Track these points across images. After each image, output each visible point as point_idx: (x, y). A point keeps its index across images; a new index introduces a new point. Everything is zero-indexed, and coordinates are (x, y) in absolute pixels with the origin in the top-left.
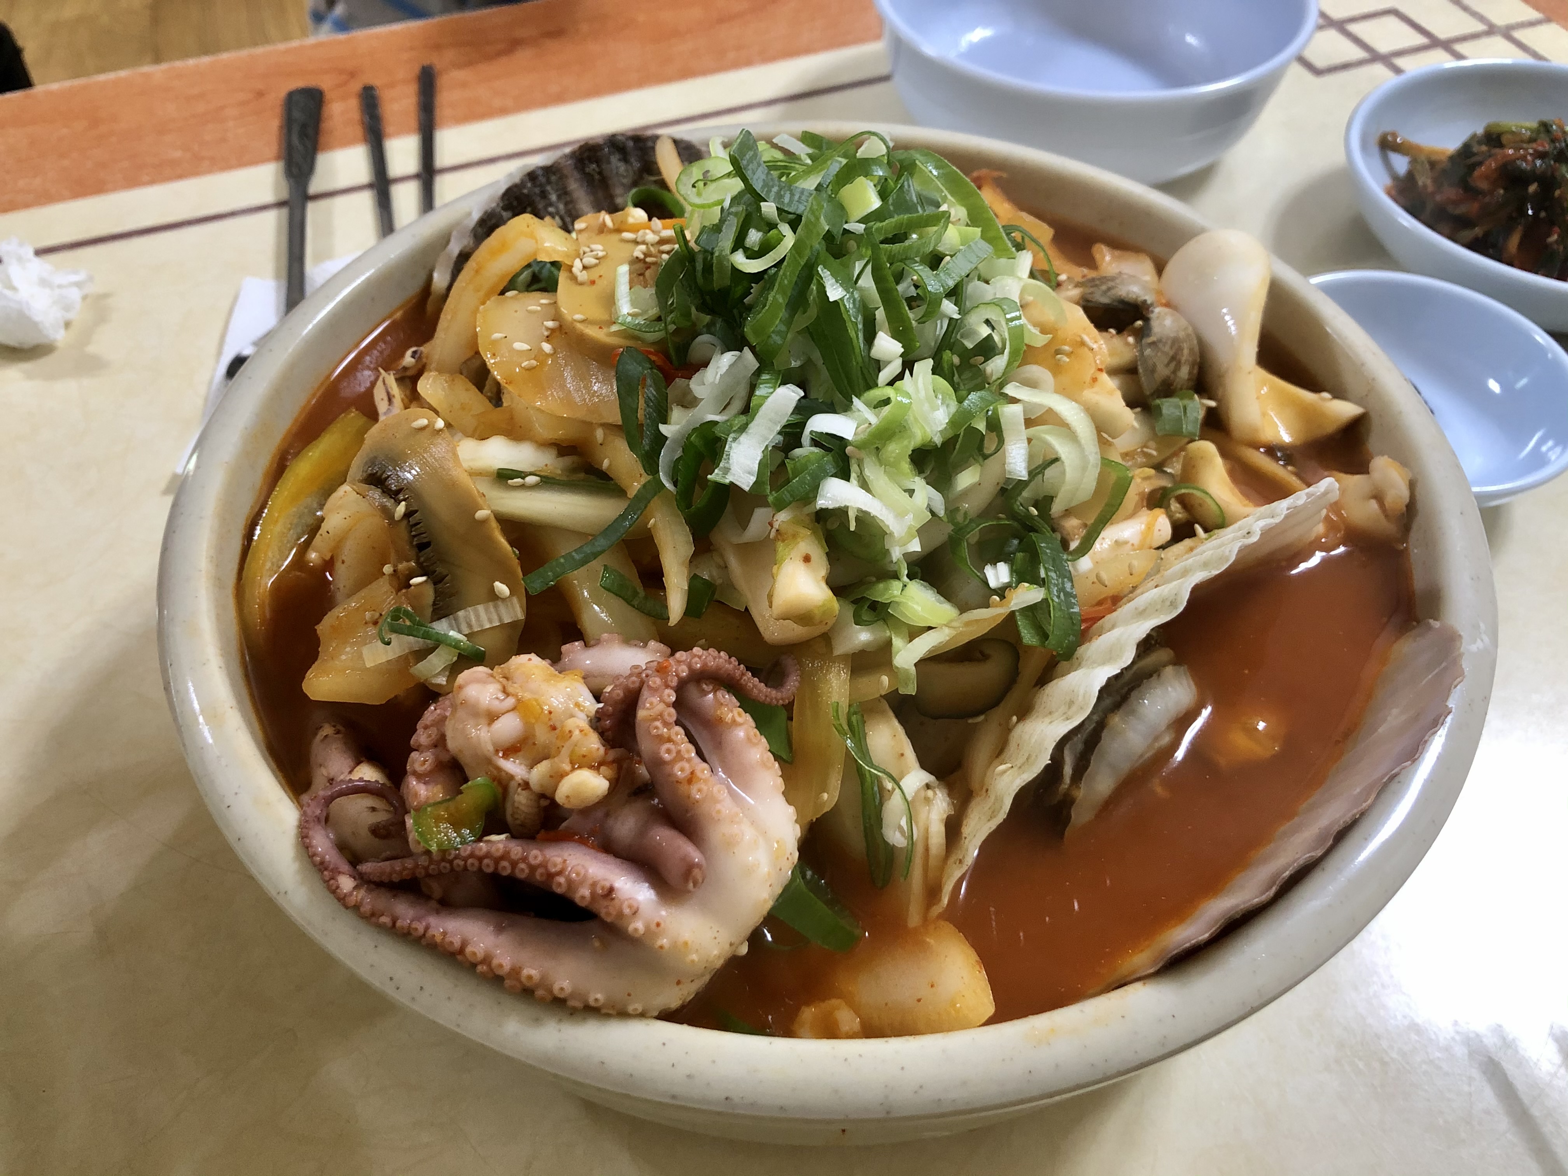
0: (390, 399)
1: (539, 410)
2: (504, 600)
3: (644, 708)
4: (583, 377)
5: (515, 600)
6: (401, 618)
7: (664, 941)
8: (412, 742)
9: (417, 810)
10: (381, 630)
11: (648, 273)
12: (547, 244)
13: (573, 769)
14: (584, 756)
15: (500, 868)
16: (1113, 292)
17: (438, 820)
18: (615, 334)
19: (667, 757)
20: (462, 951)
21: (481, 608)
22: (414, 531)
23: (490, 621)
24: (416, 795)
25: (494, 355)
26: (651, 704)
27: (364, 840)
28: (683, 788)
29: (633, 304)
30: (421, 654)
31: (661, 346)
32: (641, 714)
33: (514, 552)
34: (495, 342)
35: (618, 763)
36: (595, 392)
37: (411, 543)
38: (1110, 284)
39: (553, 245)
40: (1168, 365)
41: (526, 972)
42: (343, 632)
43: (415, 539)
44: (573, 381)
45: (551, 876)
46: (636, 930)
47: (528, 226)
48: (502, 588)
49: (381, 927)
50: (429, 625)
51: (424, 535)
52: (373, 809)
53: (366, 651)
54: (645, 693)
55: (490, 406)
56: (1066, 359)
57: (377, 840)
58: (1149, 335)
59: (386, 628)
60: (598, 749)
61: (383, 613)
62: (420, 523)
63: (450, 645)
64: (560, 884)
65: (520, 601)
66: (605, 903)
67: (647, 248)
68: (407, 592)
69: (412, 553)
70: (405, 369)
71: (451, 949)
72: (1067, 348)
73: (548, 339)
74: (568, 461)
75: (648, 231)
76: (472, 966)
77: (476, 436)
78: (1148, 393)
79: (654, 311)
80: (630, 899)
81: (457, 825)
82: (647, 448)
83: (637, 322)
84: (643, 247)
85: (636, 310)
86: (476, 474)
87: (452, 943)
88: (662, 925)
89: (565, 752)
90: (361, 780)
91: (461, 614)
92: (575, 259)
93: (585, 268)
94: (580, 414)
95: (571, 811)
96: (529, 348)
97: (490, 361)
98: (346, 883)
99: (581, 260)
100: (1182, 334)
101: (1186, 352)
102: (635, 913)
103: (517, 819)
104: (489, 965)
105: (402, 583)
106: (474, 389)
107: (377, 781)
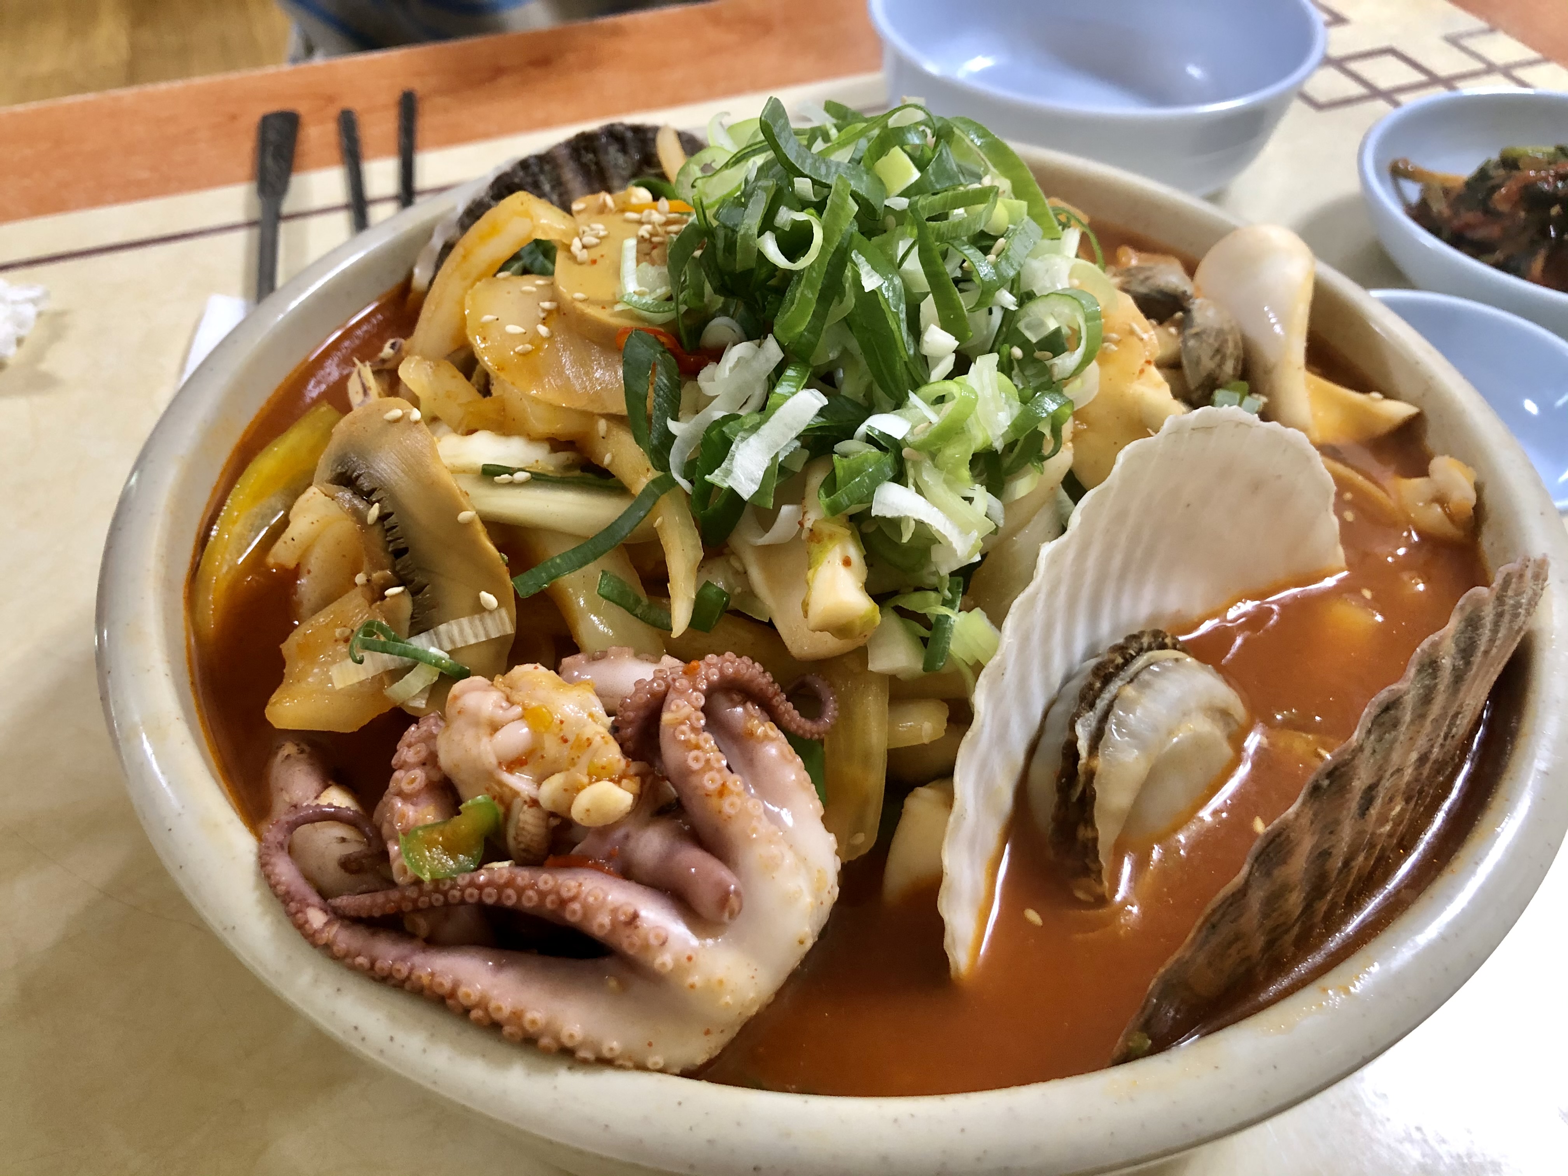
0: (365, 390)
1: (535, 400)
2: (491, 612)
3: (669, 710)
4: (583, 363)
5: (504, 612)
6: (375, 634)
7: (696, 979)
8: (393, 762)
9: (406, 832)
10: (351, 647)
11: (655, 253)
12: (544, 221)
13: (591, 783)
14: (603, 768)
15: (504, 896)
16: (1151, 281)
17: (431, 844)
18: (621, 314)
19: (695, 766)
20: (453, 994)
21: (465, 621)
22: (390, 536)
23: (476, 636)
24: (403, 816)
25: (484, 339)
26: (678, 706)
27: (332, 874)
28: (714, 801)
29: (640, 282)
30: (397, 674)
31: (671, 327)
32: (667, 717)
33: (503, 559)
34: (485, 326)
35: (642, 776)
36: (597, 379)
37: (385, 550)
38: (1148, 273)
39: (550, 222)
40: (1212, 358)
41: (530, 1016)
42: (309, 651)
43: (391, 545)
44: (573, 367)
45: (563, 903)
46: (664, 965)
47: (522, 204)
48: (488, 599)
49: (354, 969)
50: (408, 641)
51: (401, 540)
52: (343, 840)
53: (334, 672)
54: (670, 697)
55: (479, 396)
56: (1113, 347)
57: (347, 875)
58: (1191, 327)
59: (357, 644)
60: (619, 760)
61: (355, 629)
62: (396, 526)
63: (430, 663)
64: (574, 912)
65: (509, 613)
66: (628, 932)
67: (654, 227)
68: (381, 605)
69: (387, 560)
70: (383, 361)
71: (440, 991)
72: (1114, 336)
73: (544, 321)
74: (562, 457)
75: (654, 212)
76: (465, 1012)
77: (459, 432)
78: (1192, 387)
79: (662, 291)
80: (657, 927)
81: (451, 850)
82: (655, 442)
83: (644, 301)
84: (649, 227)
85: (643, 289)
86: (459, 471)
87: (441, 985)
88: (694, 959)
89: (584, 761)
90: (330, 805)
91: (442, 628)
92: (573, 238)
93: (584, 247)
94: (580, 404)
95: (587, 829)
96: (523, 331)
97: (479, 344)
98: (317, 918)
99: (581, 240)
100: (1226, 327)
101: (1231, 344)
102: (664, 943)
103: (520, 843)
104: (486, 1009)
105: (377, 594)
106: (461, 376)
107: (348, 808)
